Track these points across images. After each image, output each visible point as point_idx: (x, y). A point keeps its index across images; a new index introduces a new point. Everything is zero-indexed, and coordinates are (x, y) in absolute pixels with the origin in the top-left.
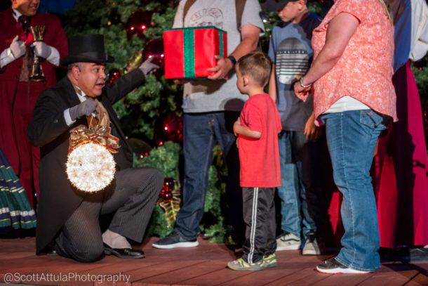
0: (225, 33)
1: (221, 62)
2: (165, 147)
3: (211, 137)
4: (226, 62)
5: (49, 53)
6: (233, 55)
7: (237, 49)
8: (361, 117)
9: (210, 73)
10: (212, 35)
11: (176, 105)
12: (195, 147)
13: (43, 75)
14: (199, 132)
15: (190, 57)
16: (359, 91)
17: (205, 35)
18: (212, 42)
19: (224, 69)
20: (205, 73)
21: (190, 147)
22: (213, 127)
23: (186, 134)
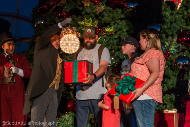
0: (92, 64)
1: (89, 76)
2: (68, 114)
3: (89, 110)
4: (91, 76)
5: (18, 71)
6: (95, 74)
7: (97, 71)
8: (151, 102)
9: (84, 81)
10: (86, 64)
11: (73, 95)
12: (81, 114)
13: (15, 81)
14: (83, 108)
15: (76, 74)
16: (151, 93)
17: (83, 64)
18: (85, 67)
19: (91, 80)
20: (82, 81)
21: (79, 114)
22: (89, 106)
23: (77, 109)
